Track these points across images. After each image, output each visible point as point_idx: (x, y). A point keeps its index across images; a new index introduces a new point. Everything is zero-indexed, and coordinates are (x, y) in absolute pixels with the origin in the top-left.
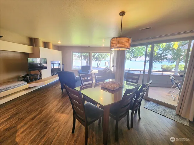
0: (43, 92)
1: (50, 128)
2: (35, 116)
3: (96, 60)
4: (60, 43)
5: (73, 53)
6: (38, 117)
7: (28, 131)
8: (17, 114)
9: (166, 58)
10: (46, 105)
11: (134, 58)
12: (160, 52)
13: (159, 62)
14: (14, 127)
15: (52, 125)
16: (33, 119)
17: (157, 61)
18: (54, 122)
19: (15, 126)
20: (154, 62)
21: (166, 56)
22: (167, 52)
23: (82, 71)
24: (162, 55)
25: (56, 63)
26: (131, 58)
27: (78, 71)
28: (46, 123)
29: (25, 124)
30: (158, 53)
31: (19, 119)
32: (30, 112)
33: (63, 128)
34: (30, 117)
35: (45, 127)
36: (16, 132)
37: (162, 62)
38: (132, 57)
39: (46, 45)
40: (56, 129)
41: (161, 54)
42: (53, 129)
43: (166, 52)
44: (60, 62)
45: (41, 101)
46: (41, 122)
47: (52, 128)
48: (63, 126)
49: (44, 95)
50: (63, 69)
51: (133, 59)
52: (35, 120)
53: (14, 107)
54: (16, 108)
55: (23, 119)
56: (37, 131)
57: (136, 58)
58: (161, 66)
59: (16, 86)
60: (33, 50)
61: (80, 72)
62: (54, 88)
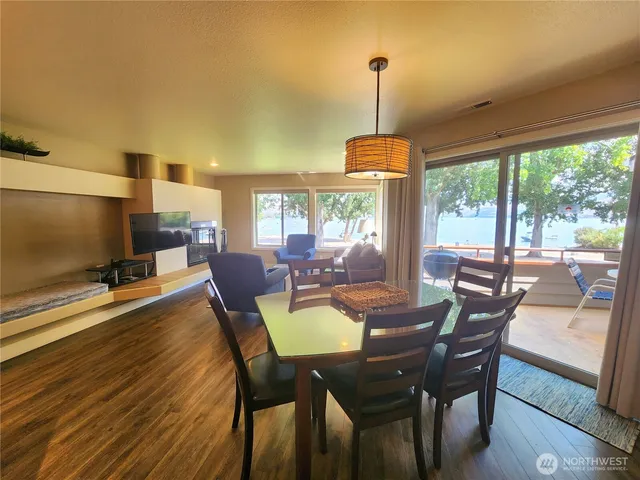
0: (153, 318)
1: (151, 430)
2: (116, 392)
3: (342, 218)
4: (214, 164)
5: (259, 195)
6: (124, 393)
7: (84, 435)
8: (65, 381)
9: (591, 205)
10: (155, 356)
11: (472, 207)
12: (565, 185)
13: (564, 217)
14: (48, 421)
15: (160, 421)
16: (107, 398)
17: (557, 217)
18: (167, 413)
19: (52, 419)
20: (546, 217)
21: (591, 198)
22: (592, 181)
23: (290, 253)
24: (576, 193)
25: (203, 226)
26: (462, 207)
27: (276, 254)
28: (142, 412)
29: (80, 414)
30: (558, 186)
31: (67, 397)
32: (104, 378)
33: (191, 432)
34: (101, 394)
35: (136, 425)
36: (47, 437)
37: (575, 219)
38: (464, 202)
39: (175, 173)
40: (166, 436)
41: (571, 191)
42: (160, 434)
43: (587, 182)
44: (214, 224)
45: (143, 344)
46: (127, 409)
47: (155, 431)
48: (191, 428)
49: (157, 325)
50: (223, 246)
51: (468, 209)
52: (110, 402)
53: (62, 361)
54: (67, 363)
55: (80, 397)
56: (109, 438)
57: (478, 205)
58: (576, 232)
59: (75, 296)
60: (134, 188)
61: (282, 256)
62: (192, 304)
